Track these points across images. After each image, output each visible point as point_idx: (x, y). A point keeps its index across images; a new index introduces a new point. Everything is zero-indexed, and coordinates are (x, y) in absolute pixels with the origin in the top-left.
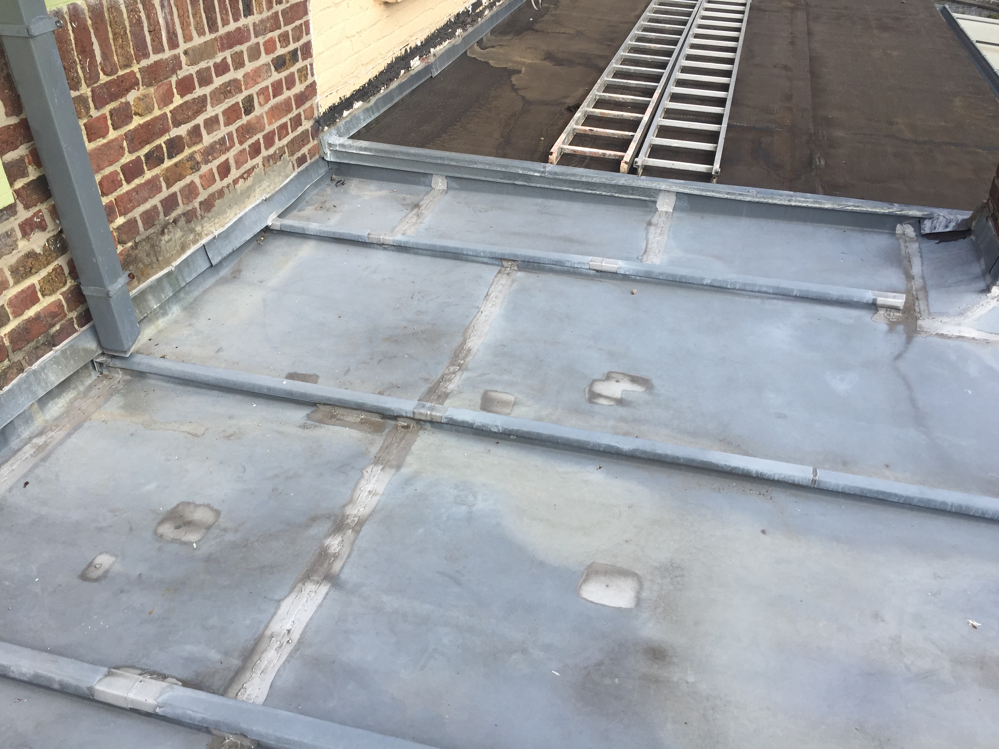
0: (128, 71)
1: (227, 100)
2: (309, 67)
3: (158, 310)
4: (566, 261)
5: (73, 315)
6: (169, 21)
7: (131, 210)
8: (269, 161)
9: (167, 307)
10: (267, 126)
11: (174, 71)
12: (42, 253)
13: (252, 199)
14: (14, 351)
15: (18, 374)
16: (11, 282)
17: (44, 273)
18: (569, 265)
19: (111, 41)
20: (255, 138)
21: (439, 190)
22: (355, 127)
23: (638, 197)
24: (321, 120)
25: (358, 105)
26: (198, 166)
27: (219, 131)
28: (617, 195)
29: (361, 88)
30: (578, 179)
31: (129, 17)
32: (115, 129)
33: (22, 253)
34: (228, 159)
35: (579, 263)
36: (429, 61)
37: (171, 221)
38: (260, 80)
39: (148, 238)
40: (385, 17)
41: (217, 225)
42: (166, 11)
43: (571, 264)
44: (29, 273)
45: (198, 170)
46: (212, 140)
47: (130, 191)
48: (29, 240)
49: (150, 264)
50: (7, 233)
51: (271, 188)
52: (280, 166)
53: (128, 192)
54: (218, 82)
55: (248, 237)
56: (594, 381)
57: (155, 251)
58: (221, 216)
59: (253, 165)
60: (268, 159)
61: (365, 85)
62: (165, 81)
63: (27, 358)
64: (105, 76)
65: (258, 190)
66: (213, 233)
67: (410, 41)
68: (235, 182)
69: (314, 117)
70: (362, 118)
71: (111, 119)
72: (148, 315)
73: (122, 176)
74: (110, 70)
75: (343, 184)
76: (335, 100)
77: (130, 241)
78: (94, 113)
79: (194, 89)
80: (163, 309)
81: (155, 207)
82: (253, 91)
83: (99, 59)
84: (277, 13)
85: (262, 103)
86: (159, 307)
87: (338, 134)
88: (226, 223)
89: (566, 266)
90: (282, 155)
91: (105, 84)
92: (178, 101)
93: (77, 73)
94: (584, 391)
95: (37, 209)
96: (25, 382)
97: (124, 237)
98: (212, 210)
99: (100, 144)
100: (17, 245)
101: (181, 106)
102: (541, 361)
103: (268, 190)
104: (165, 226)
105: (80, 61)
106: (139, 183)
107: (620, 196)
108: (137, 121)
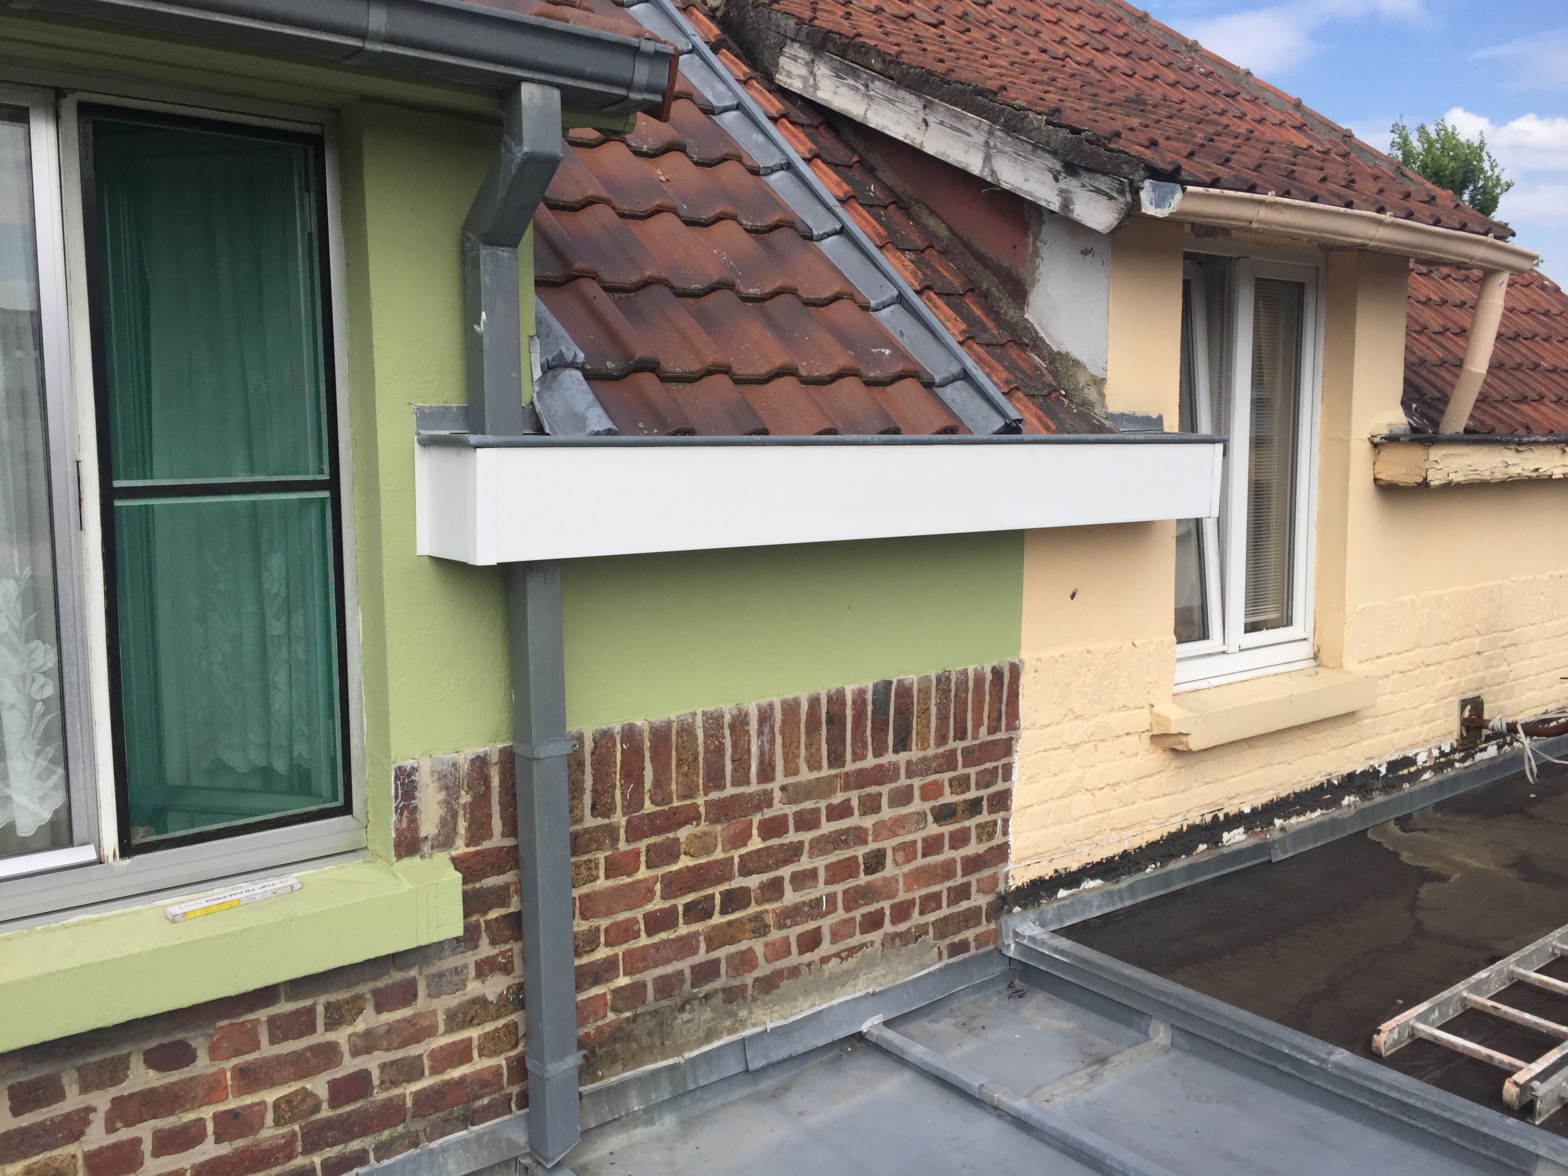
0: (688, 802)
1: (837, 852)
2: (999, 822)
3: (640, 1113)
5: (515, 1090)
6: (767, 750)
7: (639, 971)
8: (893, 940)
9: (656, 1114)
10: (901, 893)
11: (758, 808)
12: (495, 1002)
13: (849, 988)
14: (413, 1116)
15: (408, 1148)
16: (442, 1028)
17: (489, 1027)
19: (674, 767)
20: (876, 906)
21: (1157, 1044)
22: (1076, 914)
23: (1496, 1156)
24: (1010, 897)
25: (1089, 884)
26: (765, 930)
27: (814, 890)
28: (1455, 1140)
29: (1104, 861)
30: (1383, 1090)
31: (704, 743)
32: (648, 867)
33: (469, 997)
34: (820, 927)
36: (1268, 836)
37: (701, 995)
38: (902, 831)
39: (656, 1011)
40: (1172, 767)
41: (776, 1015)
42: (765, 739)
44: (469, 1023)
45: (765, 935)
46: (798, 900)
47: (648, 945)
48: (483, 983)
49: (650, 1047)
50: (456, 968)
51: (889, 978)
52: (913, 949)
53: (645, 948)
54: (827, 827)
55: (822, 1042)
57: (662, 1032)
58: (786, 1004)
59: (864, 942)
60: (892, 938)
61: (1115, 856)
62: (742, 819)
63: (428, 1130)
64: (653, 806)
65: (862, 978)
66: (765, 1024)
67: (1227, 804)
68: (825, 960)
69: (998, 890)
70: (1096, 903)
71: (647, 856)
72: (621, 1117)
73: (642, 927)
74: (660, 799)
75: (1021, 997)
76: (1046, 871)
77: (628, 1010)
78: (623, 846)
79: (786, 832)
80: (650, 1114)
81: (681, 973)
82: (888, 844)
83: (648, 784)
84: (953, 752)
85: (900, 862)
86: (644, 1110)
87: (1039, 919)
88: (791, 1015)
90: (920, 936)
91: (648, 815)
92: (756, 843)
93: (613, 798)
95: (508, 947)
96: (413, 1161)
97: (620, 1004)
98: (773, 992)
99: (622, 882)
100: (465, 986)
101: (759, 851)
103: (881, 980)
104: (688, 1001)
105: (622, 785)
106: (666, 938)
107: (1462, 1143)
108: (685, 862)
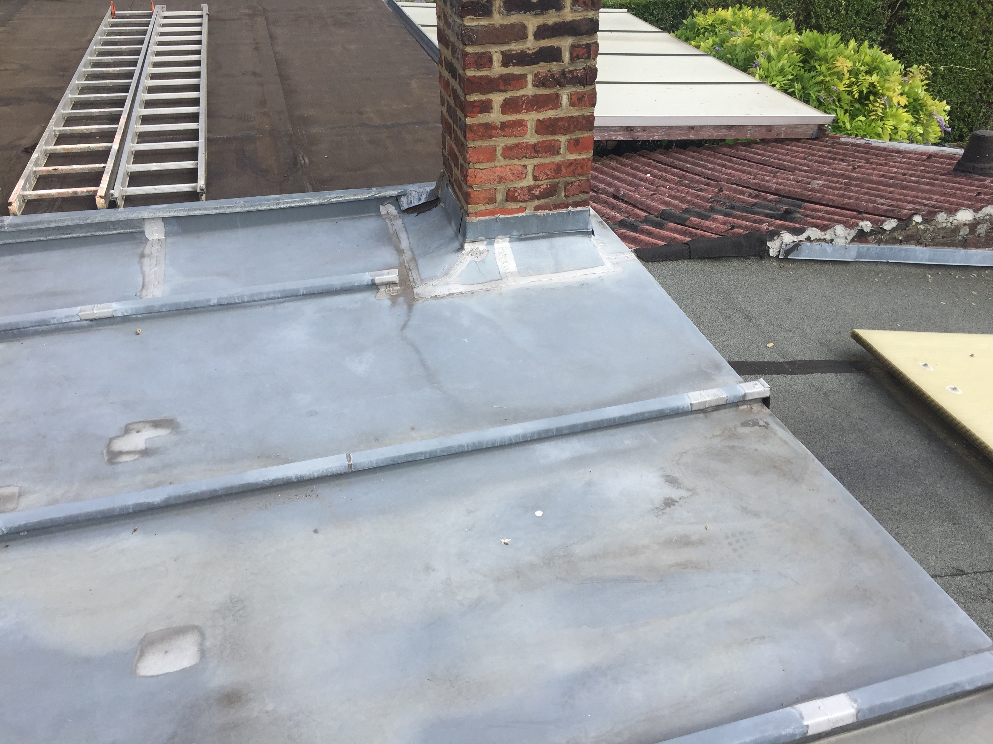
4: (51, 318)
18: (56, 322)
23: (122, 231)
28: (97, 234)
30: (46, 226)
35: (66, 317)
43: (57, 321)
56: (111, 440)
89: (52, 324)
94: (102, 453)
102: (44, 437)
107: (102, 233)
